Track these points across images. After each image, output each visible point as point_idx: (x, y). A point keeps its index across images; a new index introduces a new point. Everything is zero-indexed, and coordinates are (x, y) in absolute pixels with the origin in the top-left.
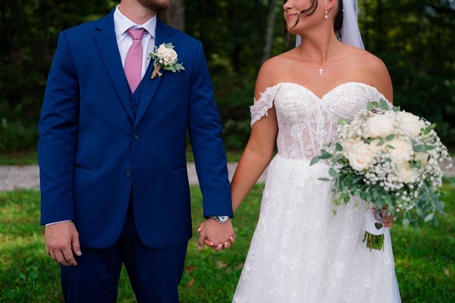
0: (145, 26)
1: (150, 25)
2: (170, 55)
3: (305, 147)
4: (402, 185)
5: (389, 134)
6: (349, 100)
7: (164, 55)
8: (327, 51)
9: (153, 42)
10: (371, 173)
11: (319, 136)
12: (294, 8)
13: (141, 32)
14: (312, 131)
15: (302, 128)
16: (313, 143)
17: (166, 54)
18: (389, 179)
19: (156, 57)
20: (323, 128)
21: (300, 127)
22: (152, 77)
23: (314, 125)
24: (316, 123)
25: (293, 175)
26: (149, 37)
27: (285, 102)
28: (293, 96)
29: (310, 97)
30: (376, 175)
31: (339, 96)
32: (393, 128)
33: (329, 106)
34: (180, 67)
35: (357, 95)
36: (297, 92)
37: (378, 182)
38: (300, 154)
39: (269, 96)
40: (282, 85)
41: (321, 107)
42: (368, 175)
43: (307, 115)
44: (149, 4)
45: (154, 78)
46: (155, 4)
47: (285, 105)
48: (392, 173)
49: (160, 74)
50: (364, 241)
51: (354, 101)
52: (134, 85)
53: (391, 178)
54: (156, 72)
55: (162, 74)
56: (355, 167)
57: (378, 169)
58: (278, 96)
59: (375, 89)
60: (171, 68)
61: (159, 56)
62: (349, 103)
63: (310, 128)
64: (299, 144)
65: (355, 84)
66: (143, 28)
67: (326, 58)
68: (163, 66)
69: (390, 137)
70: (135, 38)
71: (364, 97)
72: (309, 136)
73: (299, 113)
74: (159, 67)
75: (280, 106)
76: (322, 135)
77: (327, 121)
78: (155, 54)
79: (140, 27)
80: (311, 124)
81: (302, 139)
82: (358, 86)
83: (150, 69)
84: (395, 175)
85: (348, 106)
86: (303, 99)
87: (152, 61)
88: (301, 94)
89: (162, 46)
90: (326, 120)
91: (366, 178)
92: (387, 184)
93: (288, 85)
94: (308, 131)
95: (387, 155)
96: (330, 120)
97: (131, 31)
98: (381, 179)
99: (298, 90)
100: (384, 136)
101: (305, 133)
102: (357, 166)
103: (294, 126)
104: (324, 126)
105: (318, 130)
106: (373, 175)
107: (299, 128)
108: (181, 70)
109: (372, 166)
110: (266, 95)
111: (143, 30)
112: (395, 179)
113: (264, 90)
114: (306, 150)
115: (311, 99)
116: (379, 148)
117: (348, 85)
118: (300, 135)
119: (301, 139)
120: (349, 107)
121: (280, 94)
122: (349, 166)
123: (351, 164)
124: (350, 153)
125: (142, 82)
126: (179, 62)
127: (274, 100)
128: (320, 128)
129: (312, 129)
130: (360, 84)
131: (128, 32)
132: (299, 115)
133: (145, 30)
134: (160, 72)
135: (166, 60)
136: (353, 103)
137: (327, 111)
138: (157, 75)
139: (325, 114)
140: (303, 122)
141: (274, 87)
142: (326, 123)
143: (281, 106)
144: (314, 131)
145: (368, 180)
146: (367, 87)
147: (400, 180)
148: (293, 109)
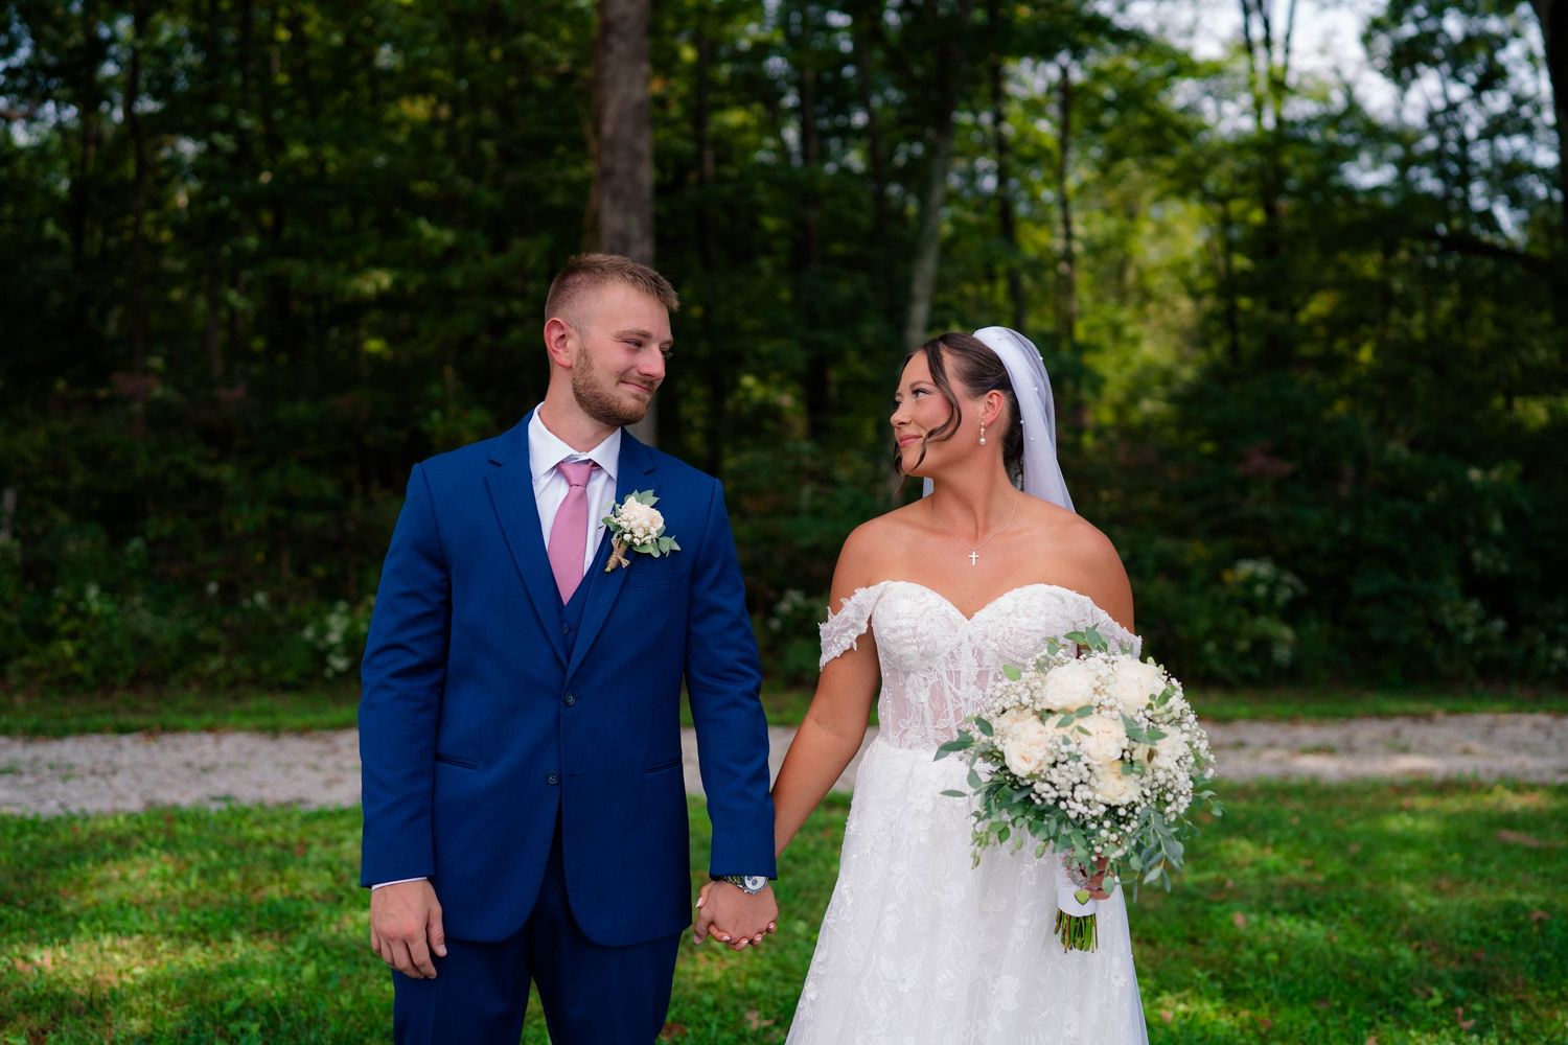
0: (594, 455)
1: (606, 452)
2: (646, 524)
3: (935, 724)
4: (1103, 809)
5: (1083, 704)
6: (1028, 625)
7: (634, 524)
8: (987, 513)
9: (612, 489)
10: (1044, 781)
11: (966, 700)
12: (913, 424)
13: (587, 467)
14: (951, 689)
15: (930, 682)
16: (952, 715)
17: (639, 521)
18: (1076, 794)
19: (618, 527)
20: (975, 683)
21: (925, 679)
22: (608, 569)
23: (955, 676)
24: (959, 672)
25: (910, 784)
26: (604, 477)
27: (893, 624)
28: (910, 613)
29: (946, 616)
30: (1053, 785)
31: (1009, 614)
32: (1091, 691)
33: (986, 637)
34: (670, 545)
35: (1047, 614)
36: (920, 604)
37: (1059, 799)
38: (925, 738)
39: (859, 608)
40: (889, 586)
41: (970, 638)
42: (1038, 787)
43: (939, 655)
44: (603, 415)
45: (612, 570)
46: (615, 414)
47: (894, 631)
48: (1081, 782)
49: (625, 563)
50: (1056, 932)
51: (1039, 627)
52: (568, 586)
53: (1082, 793)
54: (617, 558)
55: (628, 562)
56: (1014, 770)
57: (1054, 776)
58: (879, 610)
59: (1087, 601)
60: (650, 549)
61: (624, 524)
62: (1029, 631)
63: (947, 683)
64: (923, 714)
65: (1043, 588)
66: (590, 460)
67: (986, 529)
68: (631, 545)
69: (1085, 711)
70: (573, 483)
71: (1063, 617)
72: (943, 700)
73: (922, 649)
74: (624, 548)
75: (882, 633)
76: (971, 698)
77: (983, 669)
78: (615, 521)
79: (584, 457)
80: (949, 673)
81: (930, 704)
82: (1051, 594)
83: (605, 550)
84: (1092, 788)
85: (1027, 637)
86: (932, 620)
87: (608, 533)
88: (928, 608)
89: (631, 500)
90: (980, 666)
91: (1034, 792)
92: (1072, 804)
93: (901, 586)
94: (943, 688)
95: (1072, 747)
96: (988, 667)
97: (565, 467)
98: (1063, 794)
99: (923, 600)
100: (1074, 708)
101: (937, 694)
102: (1019, 767)
103: (912, 676)
104: (975, 678)
105: (963, 687)
106: (1047, 787)
107: (922, 682)
108: (672, 551)
109: (1045, 768)
110: (856, 605)
111: (590, 464)
112: (1088, 794)
113: (849, 594)
114: (936, 729)
115: (949, 619)
116: (1062, 731)
117: (1029, 590)
118: (924, 697)
119: (927, 706)
120: (1030, 640)
121: (882, 606)
122: (1004, 768)
123: (1007, 762)
124: (1008, 741)
125: (584, 579)
126: (666, 533)
127: (871, 617)
128: (968, 683)
129: (952, 685)
130: (1056, 589)
131: (558, 468)
132: (922, 654)
133: (595, 464)
134: (625, 557)
135: (639, 533)
136: (1038, 631)
137: (983, 647)
138: (619, 563)
139: (979, 654)
140: (931, 668)
141: (872, 588)
142: (979, 672)
143: (885, 632)
144: (954, 689)
145: (1039, 796)
146: (1071, 595)
147: (1099, 797)
148: (909, 641)
